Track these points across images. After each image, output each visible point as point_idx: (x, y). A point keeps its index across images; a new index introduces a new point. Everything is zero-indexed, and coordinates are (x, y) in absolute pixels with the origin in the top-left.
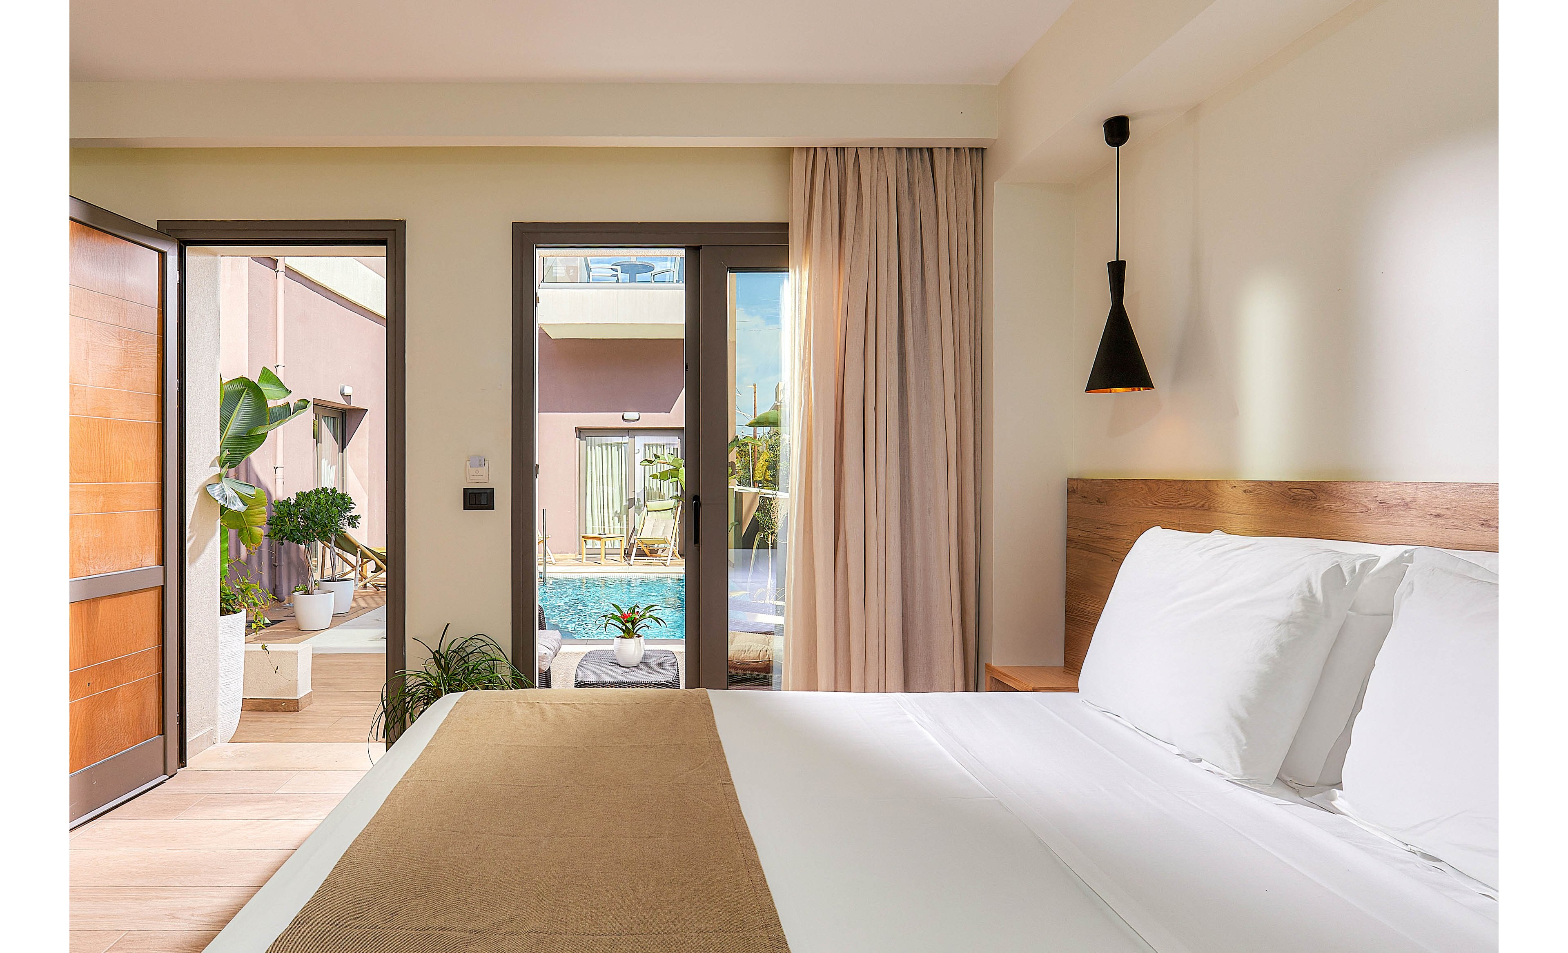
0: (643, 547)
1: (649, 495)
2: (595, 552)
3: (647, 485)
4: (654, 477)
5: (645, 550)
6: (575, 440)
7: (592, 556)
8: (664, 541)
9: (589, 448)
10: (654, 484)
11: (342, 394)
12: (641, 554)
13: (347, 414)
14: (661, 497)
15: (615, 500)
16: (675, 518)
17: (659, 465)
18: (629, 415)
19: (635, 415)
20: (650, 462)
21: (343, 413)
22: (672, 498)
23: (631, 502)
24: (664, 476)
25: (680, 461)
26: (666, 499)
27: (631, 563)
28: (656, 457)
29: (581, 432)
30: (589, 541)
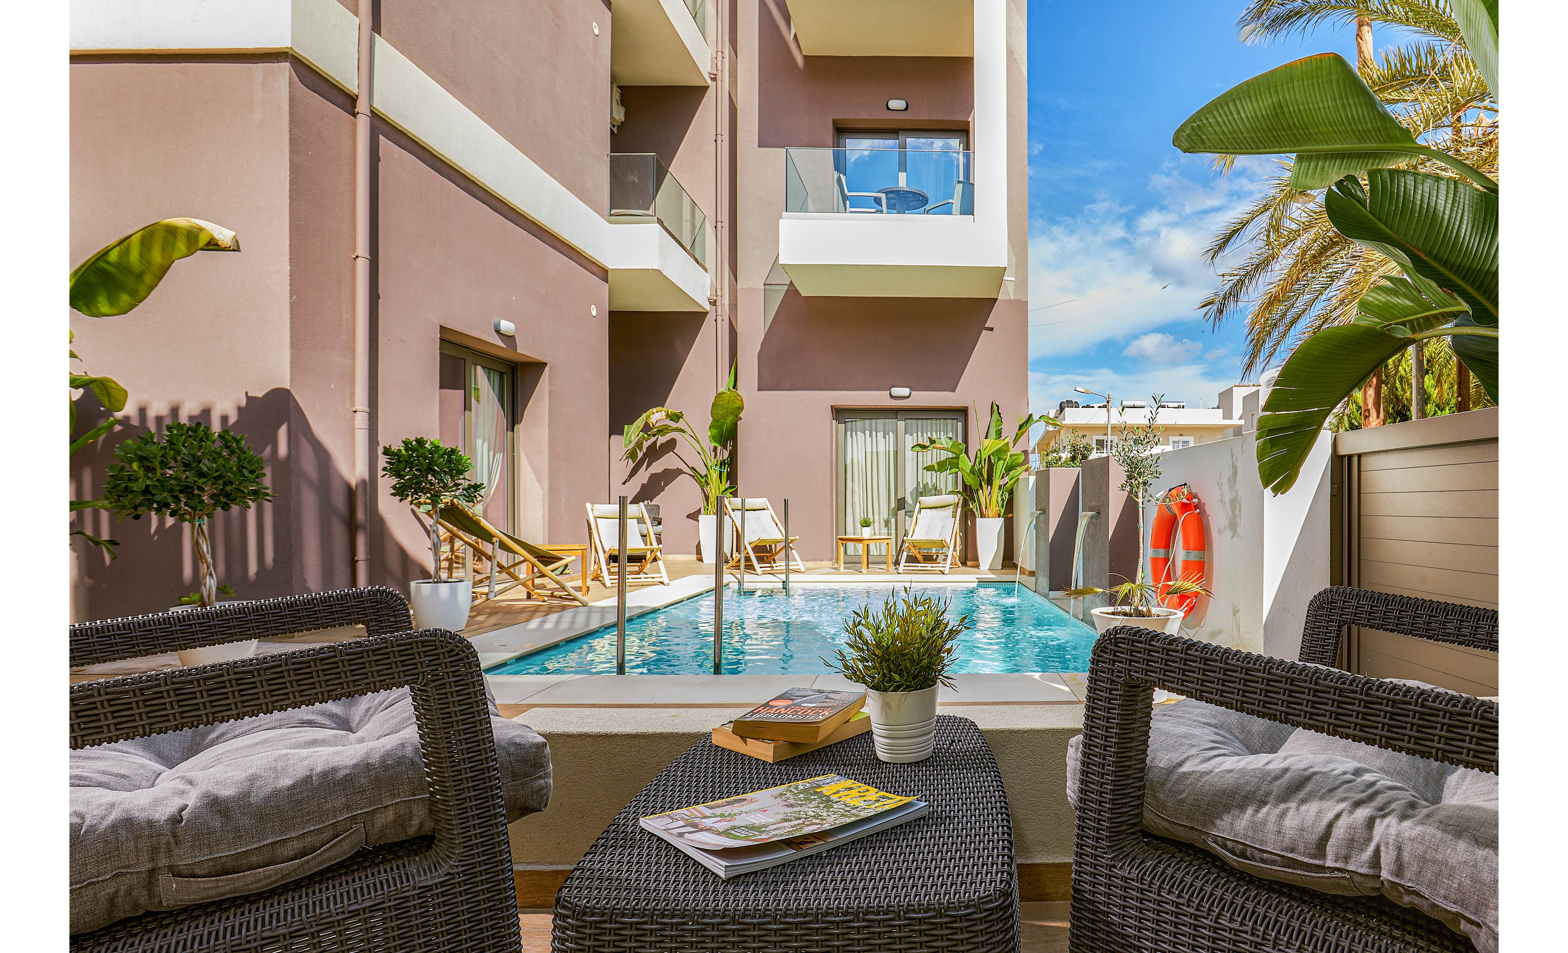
0: (914, 552)
1: (922, 491)
2: (857, 560)
3: (920, 480)
4: (929, 468)
5: (918, 556)
6: (832, 423)
7: (853, 563)
8: (942, 544)
9: (849, 433)
10: (929, 478)
11: (498, 332)
12: (911, 559)
13: (519, 368)
14: (936, 491)
15: (881, 497)
16: (954, 516)
17: (935, 450)
18: (898, 391)
19: (905, 391)
20: (924, 447)
21: (513, 368)
22: (951, 493)
23: (901, 504)
24: (942, 466)
25: (961, 447)
26: (944, 492)
27: (900, 571)
28: (932, 442)
29: (840, 413)
30: (850, 545)
